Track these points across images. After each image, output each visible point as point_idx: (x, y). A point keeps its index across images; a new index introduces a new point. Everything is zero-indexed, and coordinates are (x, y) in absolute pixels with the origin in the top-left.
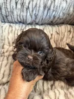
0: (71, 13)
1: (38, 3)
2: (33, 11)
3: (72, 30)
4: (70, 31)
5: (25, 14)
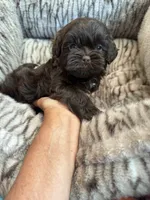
1: (70, 10)
2: (63, 21)
3: (130, 45)
4: (126, 47)
5: (53, 26)
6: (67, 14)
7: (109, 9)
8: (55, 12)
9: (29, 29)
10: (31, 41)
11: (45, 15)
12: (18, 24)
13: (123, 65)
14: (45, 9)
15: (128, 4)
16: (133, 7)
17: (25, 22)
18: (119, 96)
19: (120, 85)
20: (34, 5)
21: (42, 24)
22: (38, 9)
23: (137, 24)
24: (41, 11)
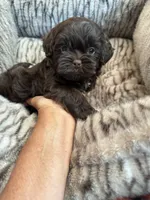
0: (119, 20)
1: (65, 9)
3: (125, 45)
4: (122, 46)
5: (48, 24)
6: (62, 13)
7: (104, 8)
8: (50, 11)
9: (24, 28)
10: (26, 39)
11: (40, 14)
12: (13, 23)
13: (118, 64)
14: (40, 8)
15: (123, 4)
16: (128, 6)
17: (20, 21)
18: (114, 95)
19: (116, 84)
20: (29, 4)
21: (37, 23)
22: (32, 8)
23: (132, 24)
24: (36, 10)
